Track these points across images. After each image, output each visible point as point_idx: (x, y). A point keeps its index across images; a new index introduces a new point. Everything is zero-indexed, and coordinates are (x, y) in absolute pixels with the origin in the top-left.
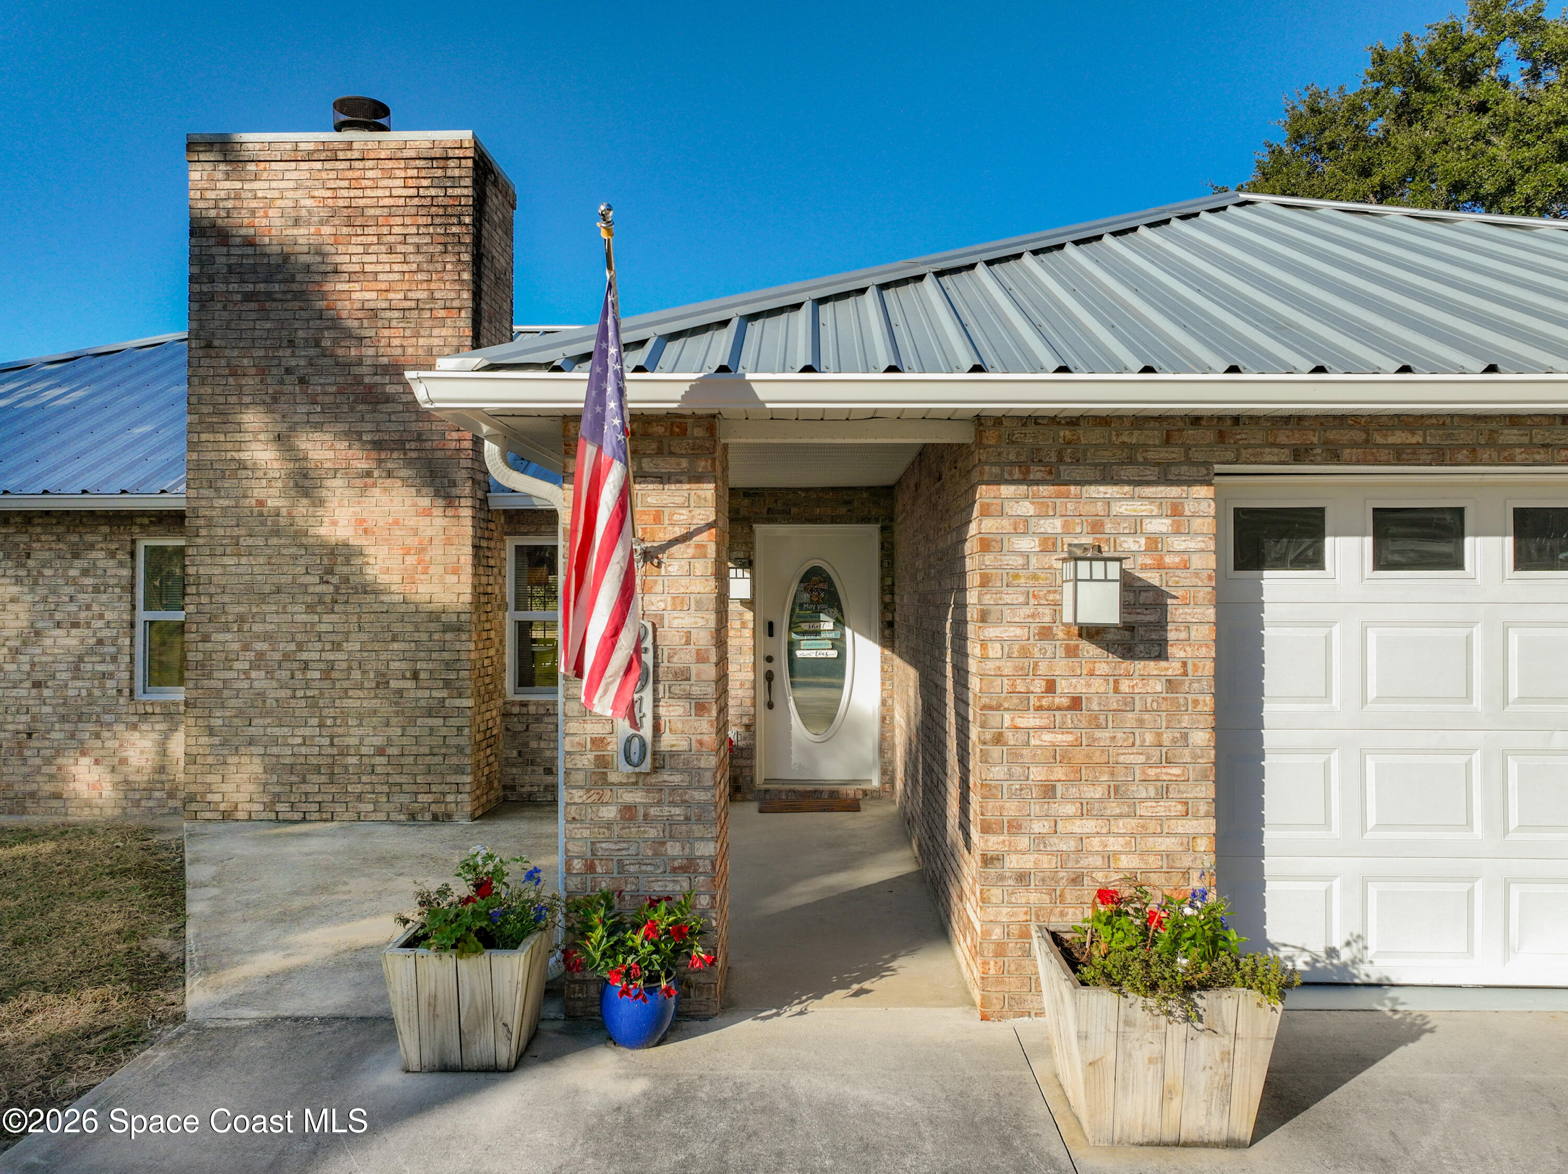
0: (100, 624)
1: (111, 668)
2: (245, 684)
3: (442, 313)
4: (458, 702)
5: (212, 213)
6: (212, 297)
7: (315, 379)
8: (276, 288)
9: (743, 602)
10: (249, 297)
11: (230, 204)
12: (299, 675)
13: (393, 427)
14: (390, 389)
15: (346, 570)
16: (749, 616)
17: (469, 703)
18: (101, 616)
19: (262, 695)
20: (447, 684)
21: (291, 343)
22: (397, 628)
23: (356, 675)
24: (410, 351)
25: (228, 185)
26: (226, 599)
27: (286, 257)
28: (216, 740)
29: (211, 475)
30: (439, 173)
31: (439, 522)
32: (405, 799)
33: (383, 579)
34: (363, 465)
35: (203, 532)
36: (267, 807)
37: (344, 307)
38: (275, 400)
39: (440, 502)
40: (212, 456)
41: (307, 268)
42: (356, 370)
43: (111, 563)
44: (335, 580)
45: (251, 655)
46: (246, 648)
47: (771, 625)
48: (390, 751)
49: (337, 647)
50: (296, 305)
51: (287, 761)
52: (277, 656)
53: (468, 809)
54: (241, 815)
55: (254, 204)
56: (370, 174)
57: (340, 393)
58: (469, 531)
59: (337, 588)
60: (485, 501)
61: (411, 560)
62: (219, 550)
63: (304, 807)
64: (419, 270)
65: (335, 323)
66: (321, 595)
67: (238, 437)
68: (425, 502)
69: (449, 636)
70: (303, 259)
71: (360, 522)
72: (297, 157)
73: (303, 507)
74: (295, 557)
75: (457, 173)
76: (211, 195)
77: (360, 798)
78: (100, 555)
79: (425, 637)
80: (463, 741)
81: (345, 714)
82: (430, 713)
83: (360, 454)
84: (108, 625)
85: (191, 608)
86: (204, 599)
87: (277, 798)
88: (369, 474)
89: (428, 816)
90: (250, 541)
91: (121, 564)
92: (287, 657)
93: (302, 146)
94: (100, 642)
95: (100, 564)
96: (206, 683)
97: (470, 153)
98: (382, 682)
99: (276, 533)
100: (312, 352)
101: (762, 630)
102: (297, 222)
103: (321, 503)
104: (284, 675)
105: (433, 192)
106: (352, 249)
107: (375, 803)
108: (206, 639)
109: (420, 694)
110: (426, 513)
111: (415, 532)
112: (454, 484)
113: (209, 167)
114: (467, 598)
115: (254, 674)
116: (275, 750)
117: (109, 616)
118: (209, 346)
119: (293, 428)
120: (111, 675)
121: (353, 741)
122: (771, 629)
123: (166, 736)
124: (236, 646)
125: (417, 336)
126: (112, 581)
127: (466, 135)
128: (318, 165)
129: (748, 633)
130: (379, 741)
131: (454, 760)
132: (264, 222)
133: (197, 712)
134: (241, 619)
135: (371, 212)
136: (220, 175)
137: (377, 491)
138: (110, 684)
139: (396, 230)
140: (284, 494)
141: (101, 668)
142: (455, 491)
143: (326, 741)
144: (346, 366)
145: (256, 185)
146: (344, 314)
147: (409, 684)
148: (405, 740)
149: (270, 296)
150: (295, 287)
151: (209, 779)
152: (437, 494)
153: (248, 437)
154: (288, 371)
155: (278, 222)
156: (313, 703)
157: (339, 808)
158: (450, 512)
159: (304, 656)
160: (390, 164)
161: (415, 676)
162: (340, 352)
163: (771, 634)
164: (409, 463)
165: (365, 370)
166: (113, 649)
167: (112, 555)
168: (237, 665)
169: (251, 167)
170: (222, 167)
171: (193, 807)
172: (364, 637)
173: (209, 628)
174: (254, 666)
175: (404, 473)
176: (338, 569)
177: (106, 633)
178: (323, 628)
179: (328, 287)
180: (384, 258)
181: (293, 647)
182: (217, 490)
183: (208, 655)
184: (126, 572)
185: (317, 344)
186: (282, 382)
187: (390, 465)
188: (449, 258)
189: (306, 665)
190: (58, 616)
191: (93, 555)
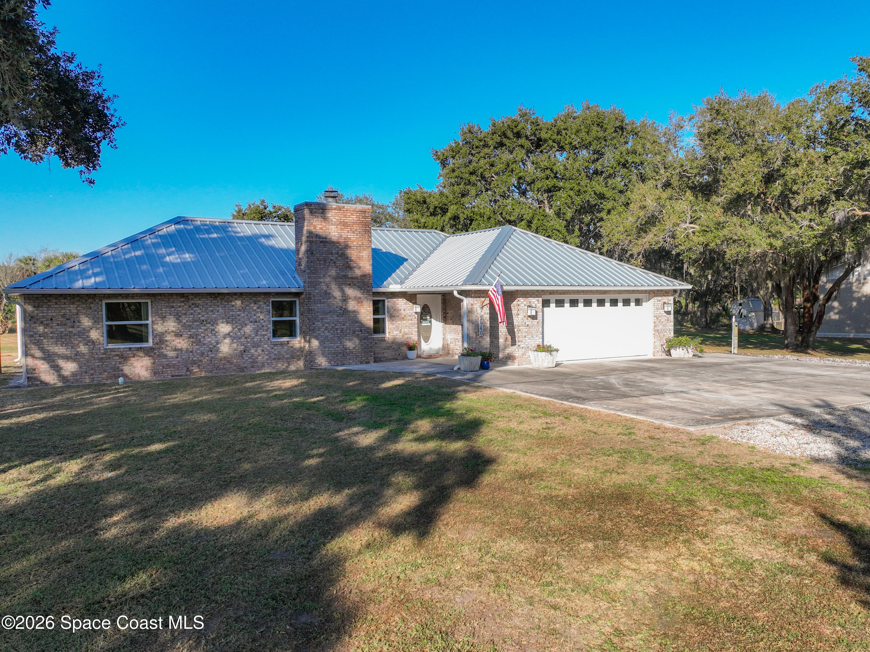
0: (262, 321)
1: (266, 333)
6: (312, 242)
9: (416, 313)
16: (416, 316)
18: (263, 319)
23: (348, 331)
43: (265, 305)
46: (323, 326)
77: (350, 359)
78: (262, 303)
84: (265, 322)
91: (268, 306)
92: (333, 327)
94: (262, 326)
95: (262, 306)
108: (314, 324)
117: (265, 319)
118: (312, 253)
120: (266, 335)
123: (281, 349)
126: (265, 310)
129: (416, 320)
138: (266, 337)
141: (263, 333)
161: (361, 331)
166: (266, 328)
167: (265, 303)
174: (325, 330)
177: (263, 324)
183: (314, 328)
184: (268, 308)
190: (251, 320)
191: (260, 303)
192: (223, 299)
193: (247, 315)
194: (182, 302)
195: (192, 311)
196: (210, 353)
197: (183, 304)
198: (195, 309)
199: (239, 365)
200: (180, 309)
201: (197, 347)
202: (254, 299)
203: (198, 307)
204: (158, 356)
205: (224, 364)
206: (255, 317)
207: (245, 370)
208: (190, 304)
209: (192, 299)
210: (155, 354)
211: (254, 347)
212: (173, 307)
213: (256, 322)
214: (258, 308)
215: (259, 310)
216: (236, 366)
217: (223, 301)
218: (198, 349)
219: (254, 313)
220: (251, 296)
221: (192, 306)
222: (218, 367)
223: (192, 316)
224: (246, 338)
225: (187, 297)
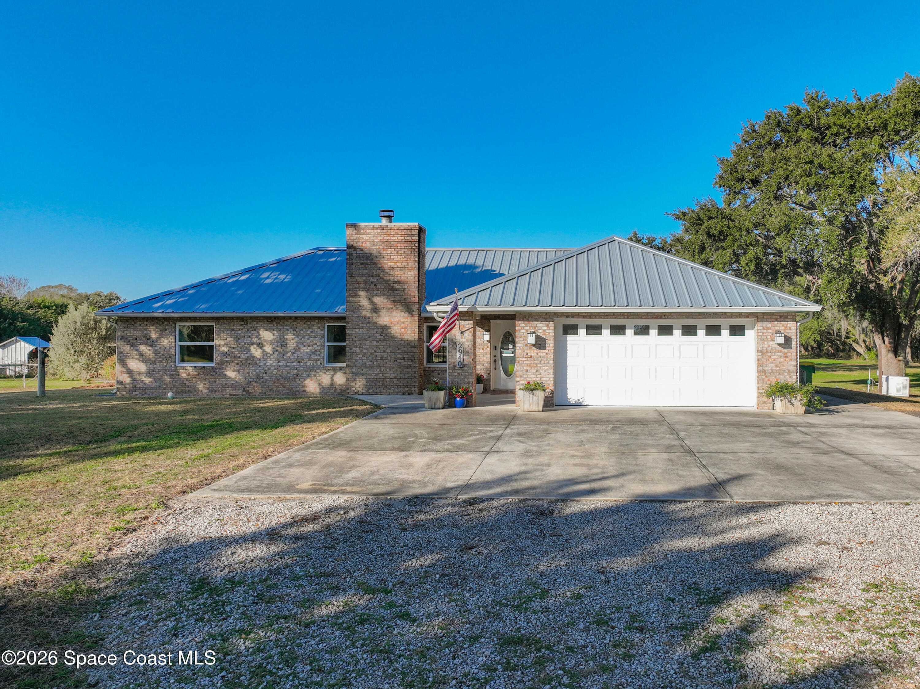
0: (315, 346)
1: (319, 357)
2: (361, 361)
3: (410, 268)
4: (414, 365)
5: (352, 243)
7: (378, 285)
8: (369, 261)
9: (487, 341)
10: (361, 264)
11: (357, 241)
12: (375, 358)
13: (398, 297)
14: (397, 287)
15: (386, 332)
16: (489, 344)
17: (417, 365)
18: (316, 344)
19: (365, 363)
20: (412, 361)
21: (372, 276)
22: (399, 347)
24: (402, 278)
25: (356, 236)
26: (356, 339)
27: (371, 254)
28: (354, 375)
29: (352, 308)
30: (410, 233)
31: (409, 320)
32: (401, 389)
33: (396, 335)
34: (391, 306)
35: (350, 323)
36: (367, 391)
37: (386, 267)
38: (368, 290)
39: (410, 315)
40: (352, 304)
41: (376, 257)
42: (389, 282)
43: (319, 330)
44: (384, 335)
45: (363, 353)
47: (496, 347)
48: (398, 377)
49: (384, 351)
50: (374, 266)
51: (372, 380)
52: (369, 354)
53: (417, 392)
54: (360, 393)
55: (363, 241)
56: (392, 233)
57: (385, 288)
58: (417, 323)
59: (384, 337)
60: (420, 315)
61: (403, 330)
62: (354, 327)
63: (376, 391)
64: (405, 258)
65: (383, 271)
66: (380, 339)
67: (359, 299)
68: (406, 315)
69: (412, 349)
70: (375, 254)
71: (390, 321)
72: (374, 229)
73: (375, 317)
74: (374, 329)
75: (414, 233)
76: (352, 238)
78: (316, 328)
79: (406, 349)
80: (416, 375)
81: (386, 368)
82: (407, 368)
83: (389, 303)
84: (318, 346)
85: (347, 342)
86: (351, 340)
87: (369, 389)
88: (392, 308)
89: (407, 394)
90: (362, 325)
91: (321, 330)
93: (375, 226)
94: (316, 351)
95: (316, 330)
96: (351, 360)
97: (418, 229)
98: (395, 360)
99: (369, 323)
100: (378, 278)
101: (493, 348)
102: (374, 245)
103: (380, 316)
104: (371, 358)
105: (408, 238)
106: (388, 252)
107: (394, 390)
109: (405, 363)
110: (407, 318)
111: (404, 323)
112: (413, 311)
113: (351, 231)
114: (417, 339)
115: (363, 358)
116: (369, 377)
117: (318, 344)
119: (373, 297)
121: (389, 375)
122: (495, 348)
123: (333, 375)
124: (359, 351)
125: (404, 274)
126: (319, 335)
127: (416, 224)
128: (379, 231)
129: (489, 349)
130: (394, 375)
131: (414, 380)
132: (365, 245)
133: (349, 368)
134: (360, 344)
135: (392, 243)
136: (354, 233)
137: (394, 313)
138: (319, 362)
139: (399, 247)
140: (371, 313)
141: (316, 358)
142: (414, 313)
143: (381, 375)
144: (386, 281)
145: (363, 236)
146: (386, 268)
147: (402, 361)
148: (401, 375)
149: (367, 264)
150: (373, 261)
151: (352, 384)
152: (409, 313)
153: (362, 299)
154: (372, 282)
155: (369, 245)
156: (378, 365)
157: (385, 391)
158: (413, 318)
159: (376, 354)
160: (397, 231)
162: (385, 278)
163: (496, 349)
164: (402, 306)
165: (391, 282)
166: (319, 353)
167: (320, 328)
168: (359, 356)
169: (362, 231)
170: (355, 231)
171: (348, 391)
172: (391, 349)
173: (352, 347)
175: (401, 308)
176: (384, 332)
177: (317, 348)
178: (381, 347)
179: (382, 262)
180: (396, 254)
181: (373, 351)
182: (354, 312)
184: (322, 332)
185: (379, 276)
186: (370, 285)
187: (397, 306)
188: (412, 255)
189: (376, 356)
190: (304, 344)
191: (314, 328)
192: (278, 323)
193: (301, 339)
194: (241, 325)
195: (250, 334)
196: (264, 375)
197: (242, 327)
198: (252, 332)
199: (292, 389)
200: (240, 332)
201: (253, 369)
202: (308, 323)
203: (255, 330)
204: (219, 375)
205: (277, 387)
206: (308, 341)
207: (297, 393)
208: (248, 328)
209: (250, 323)
210: (216, 373)
211: (306, 371)
212: (233, 330)
213: (309, 346)
214: (312, 332)
215: (313, 334)
216: (288, 389)
217: (279, 325)
218: (254, 371)
219: (308, 337)
220: (305, 321)
221: (250, 329)
222: (272, 389)
223: (250, 339)
224: (299, 362)
225: (246, 320)
